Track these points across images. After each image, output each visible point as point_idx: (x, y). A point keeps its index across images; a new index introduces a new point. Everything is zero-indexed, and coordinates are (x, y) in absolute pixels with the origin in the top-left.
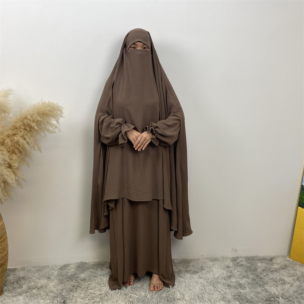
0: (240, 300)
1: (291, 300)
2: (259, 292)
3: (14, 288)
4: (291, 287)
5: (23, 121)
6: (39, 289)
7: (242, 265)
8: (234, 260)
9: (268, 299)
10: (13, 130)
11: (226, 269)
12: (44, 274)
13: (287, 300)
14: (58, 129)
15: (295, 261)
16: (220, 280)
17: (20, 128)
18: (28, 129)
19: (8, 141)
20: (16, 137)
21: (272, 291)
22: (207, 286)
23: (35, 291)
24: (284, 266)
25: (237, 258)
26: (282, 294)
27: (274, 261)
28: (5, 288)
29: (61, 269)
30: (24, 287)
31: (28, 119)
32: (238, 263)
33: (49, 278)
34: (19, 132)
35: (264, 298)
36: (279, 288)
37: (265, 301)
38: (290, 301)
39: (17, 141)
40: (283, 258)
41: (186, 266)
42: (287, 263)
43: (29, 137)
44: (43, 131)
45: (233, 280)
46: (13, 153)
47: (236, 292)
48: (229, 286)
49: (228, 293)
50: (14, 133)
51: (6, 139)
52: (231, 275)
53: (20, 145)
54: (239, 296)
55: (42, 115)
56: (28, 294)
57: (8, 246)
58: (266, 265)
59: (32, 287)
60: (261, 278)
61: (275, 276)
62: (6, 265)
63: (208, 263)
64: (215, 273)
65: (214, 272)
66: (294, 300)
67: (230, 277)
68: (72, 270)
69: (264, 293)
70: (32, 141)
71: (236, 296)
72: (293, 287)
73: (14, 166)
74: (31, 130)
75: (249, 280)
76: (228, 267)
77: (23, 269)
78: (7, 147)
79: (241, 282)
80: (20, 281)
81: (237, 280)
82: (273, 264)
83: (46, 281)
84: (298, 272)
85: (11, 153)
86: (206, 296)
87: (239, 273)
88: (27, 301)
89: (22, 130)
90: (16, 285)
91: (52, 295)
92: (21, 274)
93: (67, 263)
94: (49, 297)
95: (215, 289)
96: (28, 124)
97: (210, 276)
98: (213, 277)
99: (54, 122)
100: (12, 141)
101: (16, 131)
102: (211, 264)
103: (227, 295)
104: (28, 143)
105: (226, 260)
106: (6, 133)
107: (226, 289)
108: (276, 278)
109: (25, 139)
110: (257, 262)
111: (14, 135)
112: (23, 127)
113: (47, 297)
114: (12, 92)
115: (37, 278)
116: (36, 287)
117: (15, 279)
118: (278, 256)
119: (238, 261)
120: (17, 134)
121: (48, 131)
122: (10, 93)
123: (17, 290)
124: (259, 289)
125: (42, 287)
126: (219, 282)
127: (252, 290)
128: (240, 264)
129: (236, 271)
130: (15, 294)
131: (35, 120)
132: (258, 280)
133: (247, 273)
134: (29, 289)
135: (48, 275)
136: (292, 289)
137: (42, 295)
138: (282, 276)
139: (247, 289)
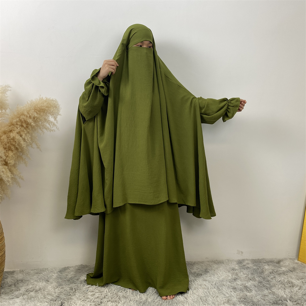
0: (246, 304)
1: (300, 302)
2: (266, 294)
3: (11, 291)
4: (300, 290)
5: (19, 117)
6: (37, 291)
7: (248, 267)
8: (240, 262)
9: (275, 303)
10: (10, 126)
11: (231, 271)
12: (43, 276)
13: (295, 303)
14: (56, 127)
15: (304, 264)
16: (225, 283)
17: (17, 124)
18: (25, 125)
19: (4, 137)
20: (12, 133)
21: (280, 294)
22: (211, 289)
23: (32, 294)
24: (292, 269)
25: (243, 260)
26: (290, 297)
27: (281, 263)
28: (2, 291)
29: (60, 271)
30: (21, 290)
31: (24, 115)
32: (244, 265)
33: (47, 281)
34: (16, 129)
35: (271, 301)
36: (287, 291)
37: (272, 304)
38: (298, 304)
39: (13, 138)
40: (291, 261)
41: (190, 268)
42: (296, 266)
43: (25, 134)
44: (40, 128)
45: (239, 282)
46: (10, 149)
47: (241, 295)
48: (234, 288)
49: (234, 296)
50: (10, 129)
51: (2, 136)
52: (237, 277)
53: (16, 142)
54: (245, 299)
55: (39, 111)
56: (25, 297)
57: (5, 246)
58: (273, 268)
59: (29, 290)
60: (268, 281)
61: (283, 278)
62: (3, 266)
63: (212, 266)
64: (220, 276)
65: (219, 274)
66: (303, 303)
67: (235, 280)
68: (72, 273)
69: (270, 296)
70: (29, 138)
71: (241, 299)
72: (302, 290)
73: (10, 163)
74: (27, 127)
75: (255, 283)
76: (233, 269)
77: (22, 271)
78: (3, 144)
79: (247, 284)
80: (18, 283)
81: (242, 282)
82: (281, 266)
83: (44, 283)
85: (7, 149)
86: (210, 299)
87: (245, 276)
88: (24, 304)
89: (18, 127)
90: (13, 288)
91: (50, 297)
92: (20, 276)
93: (67, 266)
94: (46, 300)
95: (220, 292)
96: (25, 121)
97: (215, 278)
98: (217, 279)
99: (51, 119)
100: (8, 138)
101: (12, 128)
102: (215, 266)
103: (233, 298)
104: (24, 140)
105: (231, 262)
106: (3, 129)
107: (231, 292)
108: (284, 281)
109: (21, 136)
110: (264, 264)
111: (10, 131)
112: (19, 123)
113: (45, 300)
114: (9, 89)
115: (35, 281)
116: (34, 290)
117: (13, 281)
118: (286, 259)
119: (244, 264)
120: (14, 130)
121: (45, 129)
122: (7, 89)
123: (14, 293)
124: (266, 292)
125: (40, 289)
126: (223, 285)
127: (258, 293)
128: (246, 266)
129: (242, 273)
130: (12, 297)
131: (32, 116)
132: (265, 283)
133: (253, 276)
134: (27, 291)
135: (46, 278)
136: (301, 292)
137: (40, 298)
138: (290, 279)
139: (254, 292)
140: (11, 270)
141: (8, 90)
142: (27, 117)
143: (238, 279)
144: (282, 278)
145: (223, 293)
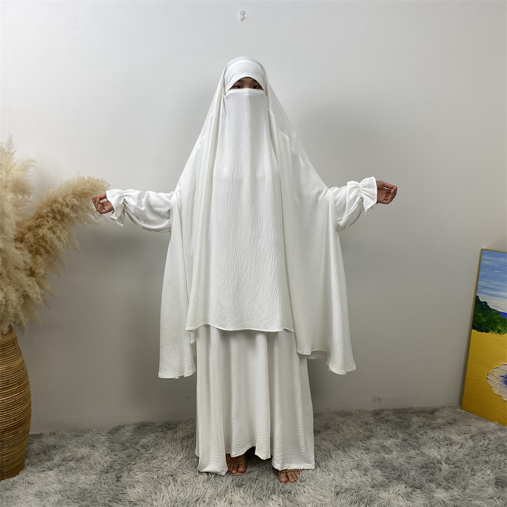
0: (383, 469)
1: (459, 465)
2: (413, 456)
3: (41, 461)
4: (461, 449)
5: (51, 206)
6: (79, 460)
7: (388, 420)
8: (376, 413)
9: (425, 466)
10: (37, 219)
11: (363, 426)
12: (85, 440)
13: (453, 466)
14: (103, 218)
15: (470, 414)
16: (353, 442)
17: (47, 216)
18: (59, 217)
19: (29, 236)
20: (42, 229)
21: (432, 455)
22: (333, 450)
23: (72, 464)
24: (452, 421)
25: (382, 410)
26: (446, 459)
27: (437, 413)
28: (27, 461)
29: (111, 433)
30: (55, 459)
31: (59, 202)
32: (382, 418)
33: (93, 446)
34: (46, 223)
35: (419, 465)
36: (442, 451)
37: (421, 468)
38: (458, 467)
39: (43, 236)
40: (452, 409)
42: (457, 416)
43: (60, 230)
44: (80, 221)
45: (374, 441)
46: (37, 253)
47: (377, 457)
48: (367, 449)
49: (365, 459)
50: (38, 224)
51: (26, 233)
52: (371, 434)
53: (46, 241)
54: (381, 462)
55: (80, 197)
56: (62, 468)
57: (30, 395)
58: (424, 420)
59: (67, 459)
60: (416, 438)
61: (438, 434)
62: (29, 423)
63: (335, 419)
64: (347, 433)
65: (345, 430)
66: (463, 466)
67: (368, 437)
68: (128, 434)
69: (418, 458)
70: (65, 236)
71: (377, 463)
72: (464, 448)
73: (39, 273)
74: (62, 220)
75: (397, 441)
76: (366, 423)
77: (53, 434)
78: (28, 245)
79: (385, 444)
80: (49, 451)
81: (379, 441)
82: (436, 418)
83: (88, 449)
84: (473, 428)
85: (33, 253)
86: (332, 464)
87: (384, 431)
88: (62, 478)
89: (50, 219)
90: (43, 457)
91: (99, 468)
92: (51, 441)
93: (120, 425)
94: (94, 471)
95: (346, 454)
96: (58, 210)
97: (339, 436)
98: (342, 438)
100: (35, 236)
101: (41, 221)
102: (340, 420)
103: (364, 462)
104: (59, 238)
105: (364, 414)
106: (27, 224)
107: (362, 454)
108: (439, 437)
109: (54, 233)
110: (411, 415)
111: (37, 226)
112: (51, 215)
113: (92, 471)
114: (33, 164)
115: (75, 446)
116: (73, 459)
117: (41, 447)
118: (443, 407)
119: (383, 416)
120: (43, 225)
122: (30, 164)
123: (45, 464)
124: (412, 453)
125: (83, 458)
126: (351, 445)
127: (401, 454)
128: (385, 419)
129: (378, 429)
130: (42, 469)
131: (69, 203)
132: (411, 441)
133: (395, 431)
134: (63, 460)
135: (91, 442)
136: (462, 451)
137: (84, 469)
138: (447, 435)
139: (395, 453)
140: (37, 433)
141: (31, 166)
142: (62, 205)
143: (372, 436)
144: (436, 434)
145: (350, 456)
